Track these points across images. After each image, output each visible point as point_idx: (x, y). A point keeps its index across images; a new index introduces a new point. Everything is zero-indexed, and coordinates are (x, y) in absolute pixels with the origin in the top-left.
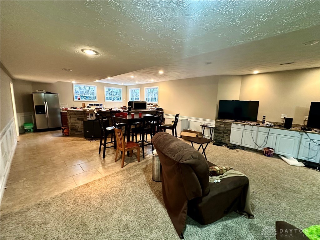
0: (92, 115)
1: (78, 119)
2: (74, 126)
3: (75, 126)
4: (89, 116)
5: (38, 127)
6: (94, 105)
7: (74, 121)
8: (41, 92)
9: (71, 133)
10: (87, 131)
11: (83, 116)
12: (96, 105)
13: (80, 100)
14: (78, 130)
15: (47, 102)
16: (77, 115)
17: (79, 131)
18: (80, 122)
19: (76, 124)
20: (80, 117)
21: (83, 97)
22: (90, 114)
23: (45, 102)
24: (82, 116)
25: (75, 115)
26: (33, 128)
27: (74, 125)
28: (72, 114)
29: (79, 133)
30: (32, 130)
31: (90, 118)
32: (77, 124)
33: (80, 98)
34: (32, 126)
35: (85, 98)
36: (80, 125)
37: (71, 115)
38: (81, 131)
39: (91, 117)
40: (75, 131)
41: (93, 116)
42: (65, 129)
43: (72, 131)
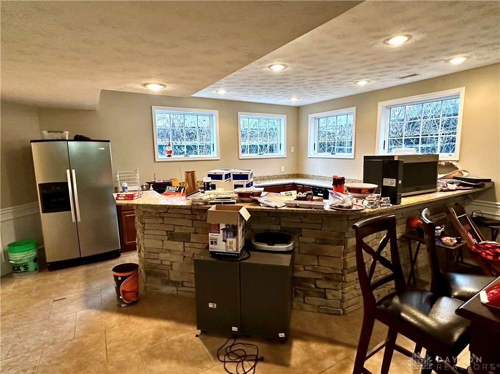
0: (232, 231)
1: (172, 236)
2: (155, 262)
3: (159, 262)
4: (220, 236)
5: (51, 257)
6: (227, 176)
7: (157, 244)
8: (58, 136)
9: (145, 288)
10: (211, 305)
11: (189, 223)
12: (236, 177)
13: (174, 157)
14: (172, 278)
15: (73, 171)
16: (166, 221)
17: (175, 284)
18: (179, 246)
19: (162, 256)
20: (177, 230)
21: (179, 147)
22: (223, 226)
23: (68, 171)
24: (184, 226)
25: (161, 221)
26: (35, 260)
27: (156, 256)
28: (151, 216)
29: (175, 289)
30: (32, 266)
31: (222, 244)
32: (168, 255)
33: (171, 152)
34: (33, 254)
35: (185, 150)
36: (177, 259)
37: (146, 220)
38: (182, 284)
39: (229, 240)
40: (159, 281)
41: (235, 235)
42: (124, 278)
43: (150, 278)
